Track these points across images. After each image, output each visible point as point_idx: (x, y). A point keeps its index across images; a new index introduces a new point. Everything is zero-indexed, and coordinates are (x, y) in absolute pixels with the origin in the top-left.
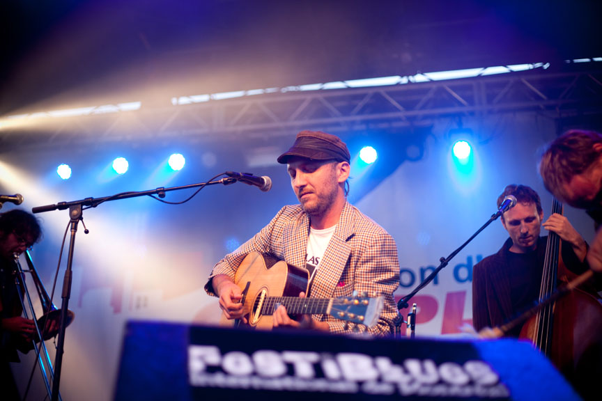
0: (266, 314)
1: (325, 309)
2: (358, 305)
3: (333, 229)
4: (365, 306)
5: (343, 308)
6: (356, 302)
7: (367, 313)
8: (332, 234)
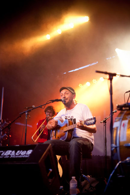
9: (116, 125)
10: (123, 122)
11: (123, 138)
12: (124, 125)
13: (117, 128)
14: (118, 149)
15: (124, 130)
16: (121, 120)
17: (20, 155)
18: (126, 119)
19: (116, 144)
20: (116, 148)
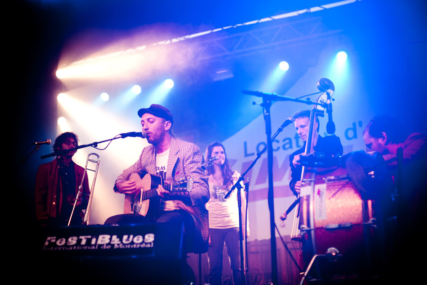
0: (145, 200)
1: (170, 189)
2: (183, 184)
3: (168, 150)
4: (186, 184)
5: (177, 187)
6: (182, 182)
7: (188, 186)
8: (168, 153)
9: (305, 191)
10: (317, 187)
11: (320, 216)
12: (319, 192)
13: (308, 197)
14: (313, 232)
15: (321, 201)
16: (312, 183)
17: (132, 243)
18: (323, 182)
19: (309, 225)
20: (309, 232)
